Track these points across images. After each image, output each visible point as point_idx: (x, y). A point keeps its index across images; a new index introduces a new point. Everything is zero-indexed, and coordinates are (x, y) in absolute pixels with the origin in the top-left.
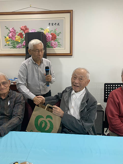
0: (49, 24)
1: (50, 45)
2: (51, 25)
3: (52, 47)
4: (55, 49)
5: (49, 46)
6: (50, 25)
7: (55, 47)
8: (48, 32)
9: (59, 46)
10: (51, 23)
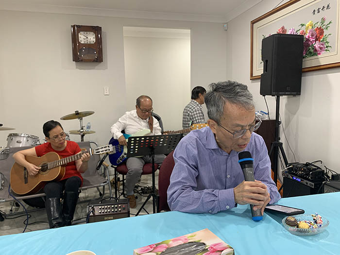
0: (314, 11)
1: (312, 50)
2: (316, 12)
3: (315, 52)
4: (319, 56)
5: (311, 53)
6: (314, 14)
7: (320, 54)
8: (311, 27)
9: (326, 50)
10: (316, 10)
